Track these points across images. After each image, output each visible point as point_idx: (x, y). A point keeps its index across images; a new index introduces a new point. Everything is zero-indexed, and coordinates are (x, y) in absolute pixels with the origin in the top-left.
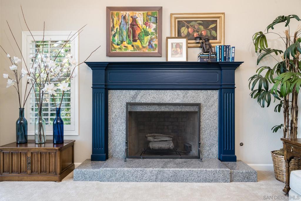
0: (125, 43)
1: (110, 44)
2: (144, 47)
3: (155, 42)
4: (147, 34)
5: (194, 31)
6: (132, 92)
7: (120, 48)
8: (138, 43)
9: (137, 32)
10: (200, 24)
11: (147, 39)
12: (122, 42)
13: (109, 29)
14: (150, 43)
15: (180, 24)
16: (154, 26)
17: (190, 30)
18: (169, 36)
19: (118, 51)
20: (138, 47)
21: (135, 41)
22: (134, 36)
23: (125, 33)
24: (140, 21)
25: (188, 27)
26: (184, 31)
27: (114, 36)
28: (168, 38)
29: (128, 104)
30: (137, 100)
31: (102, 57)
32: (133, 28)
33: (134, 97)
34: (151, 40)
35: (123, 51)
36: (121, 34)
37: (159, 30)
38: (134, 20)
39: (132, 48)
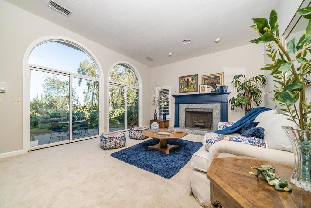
0: (185, 88)
1: (180, 89)
2: (191, 89)
3: (195, 87)
4: (192, 84)
5: (210, 81)
6: (187, 105)
7: (183, 90)
8: (189, 88)
9: (189, 84)
10: (213, 78)
11: (192, 86)
12: (184, 88)
13: (180, 84)
14: (193, 87)
15: (205, 79)
16: (195, 81)
17: (209, 81)
18: (200, 84)
19: (183, 91)
20: (189, 89)
21: (188, 87)
22: (188, 86)
23: (185, 85)
24: (190, 80)
25: (208, 80)
26: (207, 81)
27: (182, 86)
28: (200, 85)
29: (186, 109)
30: (189, 107)
31: (178, 94)
32: (187, 83)
33: (188, 106)
34: (194, 86)
35: (184, 91)
36: (184, 85)
37: (197, 82)
38: (188, 80)
39: (187, 90)
